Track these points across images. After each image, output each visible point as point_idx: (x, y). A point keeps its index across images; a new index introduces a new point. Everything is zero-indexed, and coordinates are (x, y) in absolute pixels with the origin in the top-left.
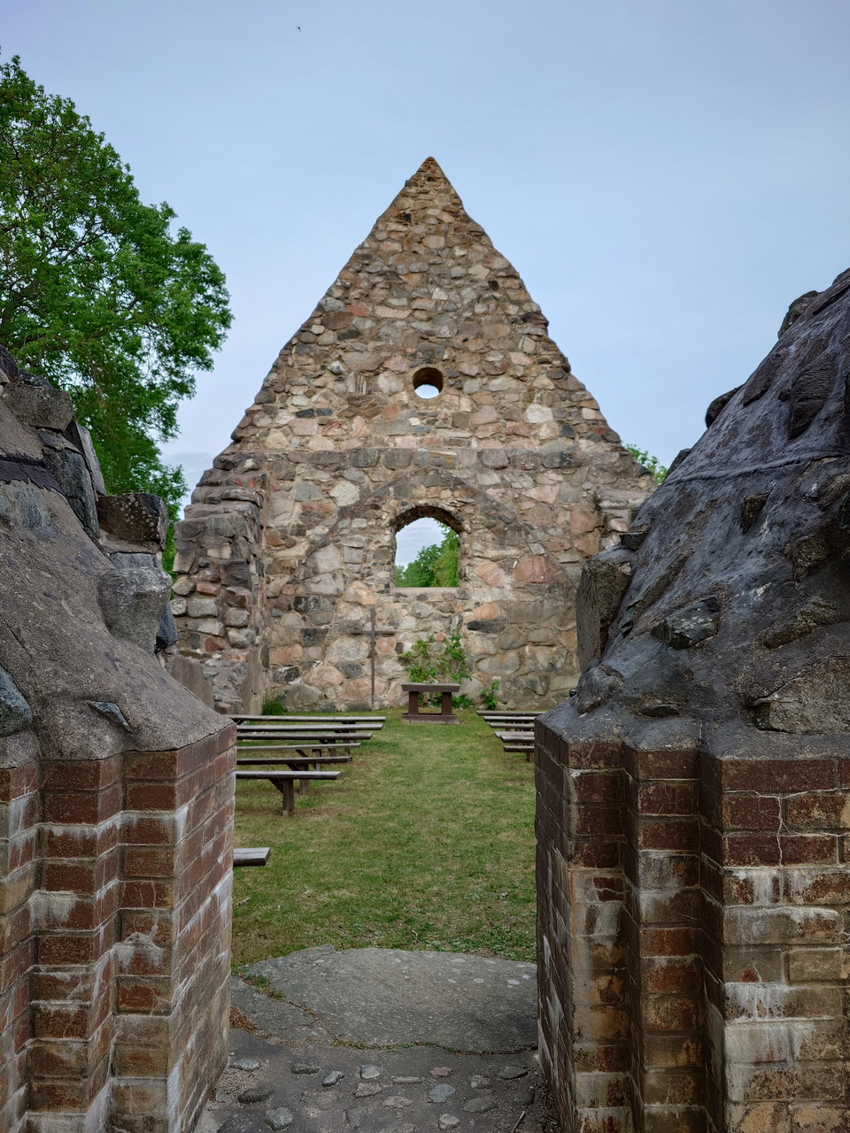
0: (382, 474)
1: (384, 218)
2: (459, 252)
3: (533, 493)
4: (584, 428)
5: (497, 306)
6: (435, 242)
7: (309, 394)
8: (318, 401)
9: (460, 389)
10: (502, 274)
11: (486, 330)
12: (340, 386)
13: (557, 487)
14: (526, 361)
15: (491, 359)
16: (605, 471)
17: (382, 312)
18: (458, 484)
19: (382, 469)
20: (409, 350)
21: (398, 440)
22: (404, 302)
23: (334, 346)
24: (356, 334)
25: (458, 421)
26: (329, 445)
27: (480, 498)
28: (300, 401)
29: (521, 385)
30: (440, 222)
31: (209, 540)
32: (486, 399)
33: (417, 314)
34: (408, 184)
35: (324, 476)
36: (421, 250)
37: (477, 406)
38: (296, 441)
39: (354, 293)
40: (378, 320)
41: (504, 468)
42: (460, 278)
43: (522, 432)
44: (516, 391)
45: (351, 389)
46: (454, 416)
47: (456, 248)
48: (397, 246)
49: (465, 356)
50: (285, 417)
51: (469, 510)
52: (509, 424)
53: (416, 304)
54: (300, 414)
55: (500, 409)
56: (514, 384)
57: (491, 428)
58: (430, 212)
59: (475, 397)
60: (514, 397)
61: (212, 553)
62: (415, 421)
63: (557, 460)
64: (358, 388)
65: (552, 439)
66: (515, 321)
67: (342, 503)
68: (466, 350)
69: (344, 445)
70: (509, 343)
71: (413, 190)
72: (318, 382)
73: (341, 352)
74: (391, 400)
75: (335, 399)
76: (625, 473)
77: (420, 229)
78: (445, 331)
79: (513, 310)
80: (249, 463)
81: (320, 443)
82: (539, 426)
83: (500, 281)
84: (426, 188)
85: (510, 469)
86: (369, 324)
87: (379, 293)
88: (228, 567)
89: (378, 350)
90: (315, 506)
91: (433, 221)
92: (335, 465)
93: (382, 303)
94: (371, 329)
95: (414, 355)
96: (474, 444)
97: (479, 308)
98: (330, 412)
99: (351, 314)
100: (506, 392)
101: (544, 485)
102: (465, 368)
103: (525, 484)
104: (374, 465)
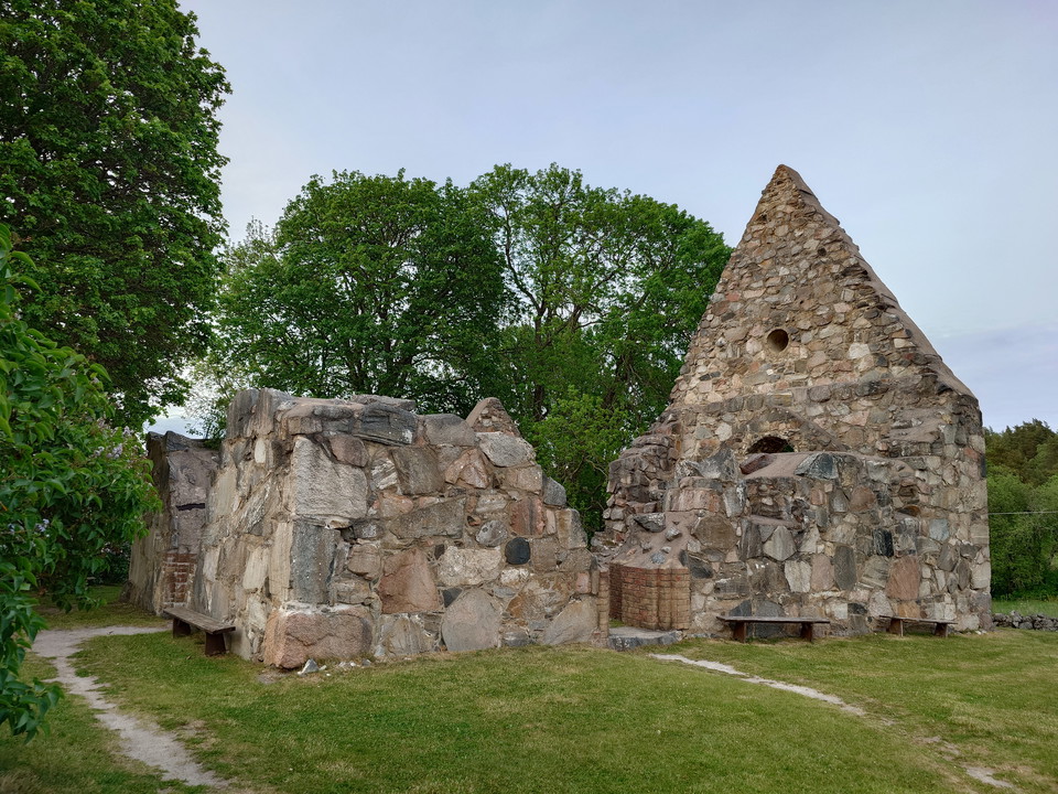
0: (746, 414)
1: (750, 224)
2: (798, 233)
3: (848, 419)
4: (895, 356)
5: (825, 268)
6: (782, 231)
7: (707, 364)
8: (713, 368)
9: (800, 341)
10: (828, 241)
11: (816, 290)
12: (723, 355)
13: (868, 412)
14: (847, 308)
15: (819, 313)
16: (908, 393)
17: (749, 295)
18: (791, 417)
19: (746, 412)
20: (764, 319)
21: (760, 387)
22: (761, 283)
23: (720, 327)
24: (732, 315)
25: (800, 366)
26: (719, 398)
27: (804, 427)
28: (702, 370)
29: (844, 329)
30: (785, 213)
31: (622, 472)
32: (818, 345)
33: (769, 290)
34: (764, 193)
35: (711, 421)
36: (773, 240)
37: (811, 353)
38: (701, 397)
39: (730, 286)
40: (745, 302)
41: (827, 400)
42: (798, 254)
43: (845, 368)
44: (840, 335)
45: (730, 356)
46: (795, 363)
47: (796, 231)
48: (757, 243)
49: (802, 315)
50: (695, 382)
51: (797, 438)
52: (836, 363)
53: (768, 284)
54: (702, 379)
55: (828, 351)
56: (838, 329)
57: (822, 368)
58: (778, 209)
59: (809, 346)
60: (839, 340)
61: (622, 480)
62: (770, 372)
63: (867, 389)
64: (734, 354)
65: (869, 370)
66: (837, 278)
67: (723, 439)
68: (801, 310)
69: (728, 396)
70: (833, 297)
71: (767, 196)
72: (711, 355)
73: (724, 330)
74: (754, 359)
75: (721, 364)
76: (927, 392)
77: (771, 225)
78: (787, 299)
79: (835, 269)
80: (670, 417)
81: (715, 397)
82: (859, 360)
83: (826, 248)
84: (776, 191)
85: (832, 401)
86: (739, 306)
87: (746, 280)
88: (628, 489)
89: (745, 323)
90: (707, 442)
91: (780, 215)
92: (716, 412)
93: (748, 288)
94: (740, 309)
95: (767, 323)
96: (810, 384)
97: (811, 275)
98: (719, 374)
99: (728, 302)
100: (832, 337)
101: (857, 411)
102: (802, 324)
103: (843, 412)
104: (740, 410)
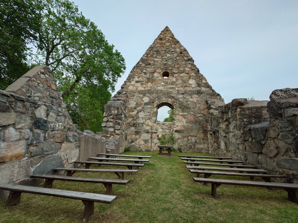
0: (155, 95)
1: (156, 39)
2: (173, 46)
3: (191, 100)
4: (203, 85)
5: (182, 57)
6: (168, 44)
7: (138, 78)
8: (141, 79)
9: (173, 76)
10: (183, 50)
11: (179, 63)
12: (146, 76)
13: (197, 98)
14: (189, 69)
15: (180, 69)
16: (208, 95)
17: (155, 59)
18: (173, 97)
19: (155, 94)
20: (161, 68)
21: (159, 88)
22: (160, 57)
23: (144, 67)
24: (149, 64)
25: (173, 83)
26: (143, 89)
27: (178, 101)
28: (136, 79)
29: (188, 75)
30: (169, 39)
31: (112, 109)
32: (179, 78)
33: (163, 60)
34: (162, 32)
35: (141, 96)
36: (164, 46)
37: (177, 80)
38: (135, 88)
39: (149, 55)
40: (155, 61)
41: (184, 94)
42: (173, 52)
43: (188, 86)
44: (186, 76)
45: (148, 76)
46: (172, 82)
47: (173, 45)
48: (159, 45)
49: (174, 69)
50: (133, 83)
51: (175, 103)
52: (185, 84)
53: (163, 58)
54: (137, 82)
55: (183, 80)
56: (186, 75)
57: (180, 85)
58: (167, 38)
59: (177, 78)
60: (186, 78)
61: (112, 112)
62: (163, 83)
63: (197, 92)
64: (150, 76)
65: (195, 87)
66: (186, 61)
67: (145, 102)
68: (175, 67)
69: (146, 89)
70: (185, 66)
71: (163, 33)
72: (141, 75)
73: (146, 68)
74: (157, 79)
75: (144, 79)
76: (214, 95)
77: (164, 41)
78: (170, 63)
79: (186, 58)
80: (124, 93)
81: (141, 88)
82: (192, 84)
83: (182, 52)
84: (166, 33)
85: (185, 94)
86: (152, 62)
87: (155, 55)
88: (116, 115)
89: (154, 68)
90: (139, 102)
91: (167, 39)
92: (144, 93)
93: (155, 57)
94: (153, 63)
95: (162, 69)
96: (176, 89)
97: (178, 58)
98: (143, 81)
99: (148, 60)
100: (184, 77)
101: (193, 98)
102: (174, 71)
103: (189, 98)
104: (153, 93)
